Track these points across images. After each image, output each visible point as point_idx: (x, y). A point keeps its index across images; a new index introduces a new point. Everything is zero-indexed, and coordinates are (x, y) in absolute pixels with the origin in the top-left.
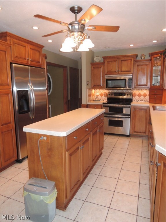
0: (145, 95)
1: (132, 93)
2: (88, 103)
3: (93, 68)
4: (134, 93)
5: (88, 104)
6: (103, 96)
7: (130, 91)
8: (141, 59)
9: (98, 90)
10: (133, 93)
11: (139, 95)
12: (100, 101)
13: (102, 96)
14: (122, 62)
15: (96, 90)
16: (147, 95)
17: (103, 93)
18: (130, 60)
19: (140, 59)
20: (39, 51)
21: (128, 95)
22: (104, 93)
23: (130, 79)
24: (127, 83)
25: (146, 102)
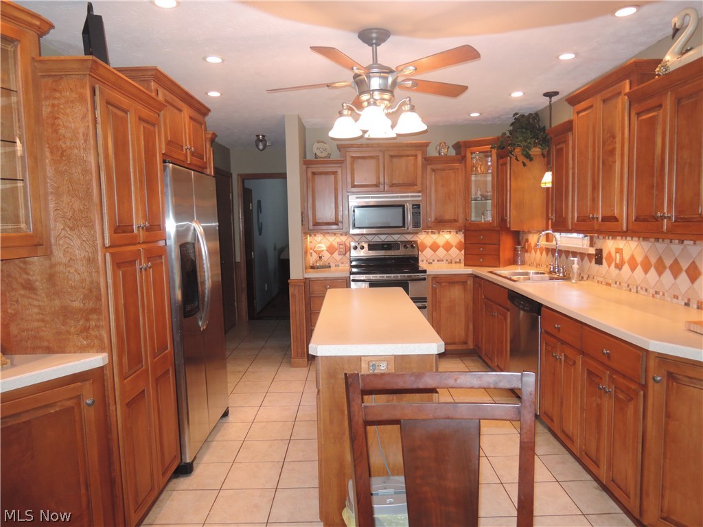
0: (447, 247)
1: (416, 242)
2: (307, 276)
3: (310, 175)
4: (422, 243)
5: (306, 279)
6: (336, 253)
7: (409, 238)
8: (439, 154)
9: (319, 238)
10: (419, 242)
11: (435, 247)
12: (330, 267)
13: (332, 253)
14: (393, 159)
15: (315, 235)
16: (452, 246)
17: (336, 245)
18: (412, 156)
19: (437, 155)
20: (201, 124)
21: (405, 247)
22: (340, 244)
23: (417, 206)
24: (409, 217)
25: (451, 263)
